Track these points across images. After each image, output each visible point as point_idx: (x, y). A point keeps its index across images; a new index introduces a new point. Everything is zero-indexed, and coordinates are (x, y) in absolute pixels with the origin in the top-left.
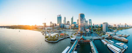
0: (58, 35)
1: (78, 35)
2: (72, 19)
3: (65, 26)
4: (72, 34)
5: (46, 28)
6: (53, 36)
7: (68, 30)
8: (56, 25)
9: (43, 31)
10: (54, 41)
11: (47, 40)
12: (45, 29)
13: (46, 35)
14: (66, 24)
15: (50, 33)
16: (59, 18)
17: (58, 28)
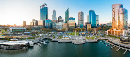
3: (53, 24)
16: (44, 11)
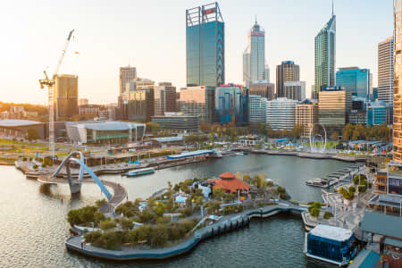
0: (196, 193)
1: (388, 197)
2: (326, 40)
4: (325, 185)
5: (81, 127)
6: (151, 201)
7: (289, 147)
8: (171, 94)
9: (49, 162)
10: (159, 243)
11: (92, 239)
12: (62, 136)
13: (76, 195)
14: (270, 88)
15: (123, 173)
16: (206, 36)
17: (192, 125)
